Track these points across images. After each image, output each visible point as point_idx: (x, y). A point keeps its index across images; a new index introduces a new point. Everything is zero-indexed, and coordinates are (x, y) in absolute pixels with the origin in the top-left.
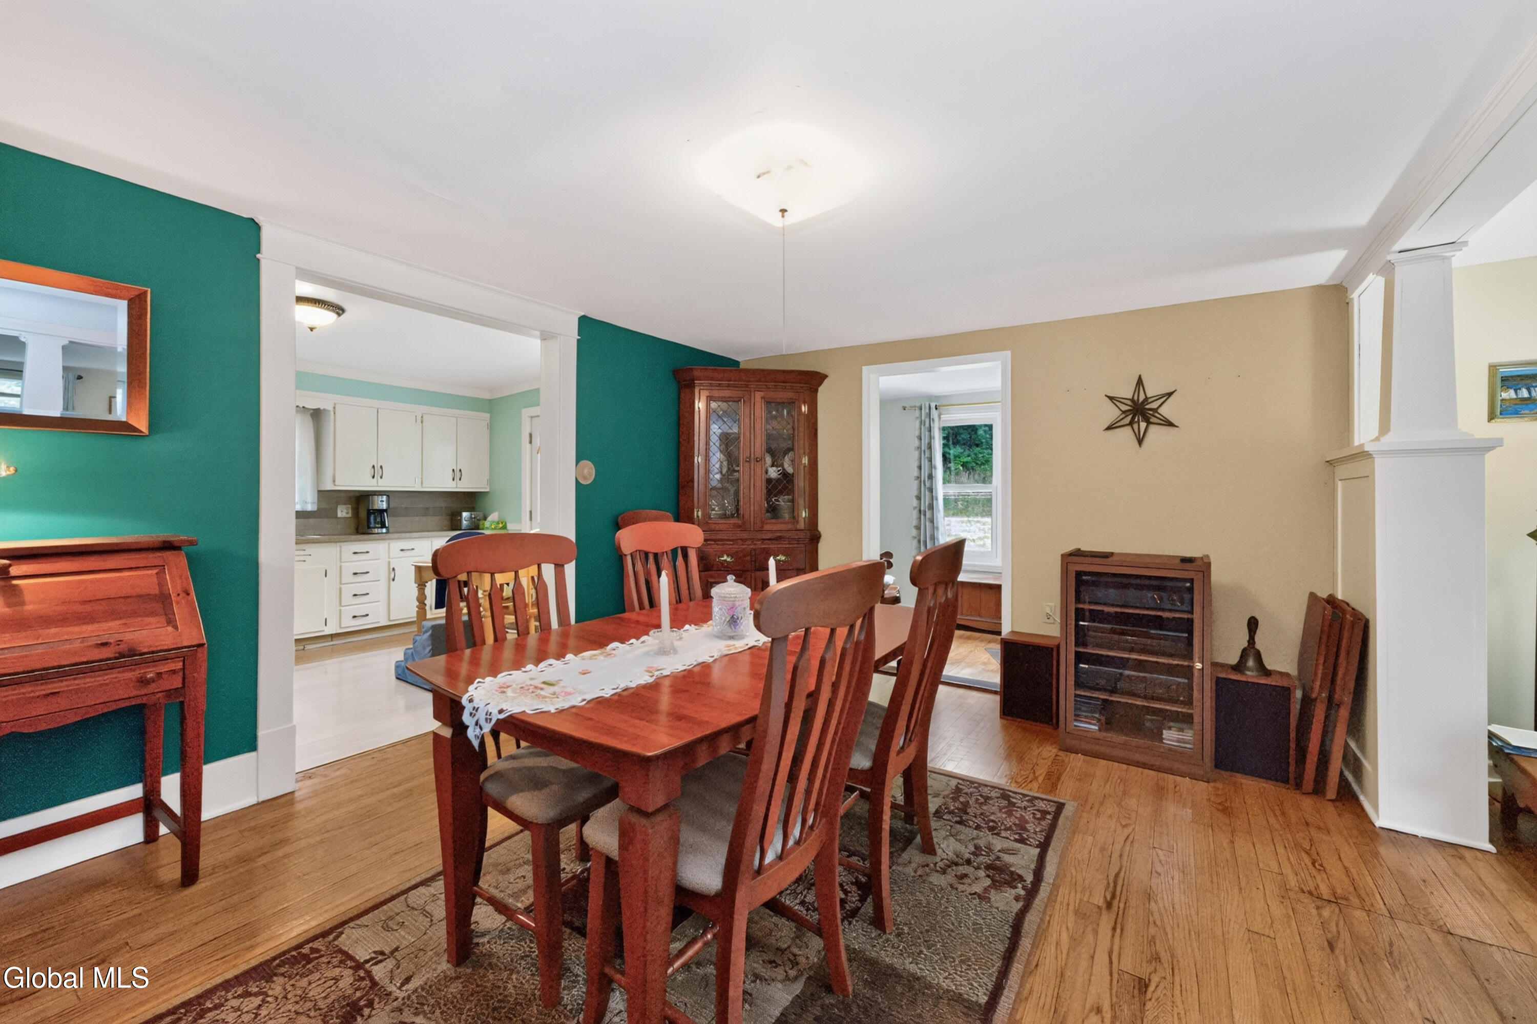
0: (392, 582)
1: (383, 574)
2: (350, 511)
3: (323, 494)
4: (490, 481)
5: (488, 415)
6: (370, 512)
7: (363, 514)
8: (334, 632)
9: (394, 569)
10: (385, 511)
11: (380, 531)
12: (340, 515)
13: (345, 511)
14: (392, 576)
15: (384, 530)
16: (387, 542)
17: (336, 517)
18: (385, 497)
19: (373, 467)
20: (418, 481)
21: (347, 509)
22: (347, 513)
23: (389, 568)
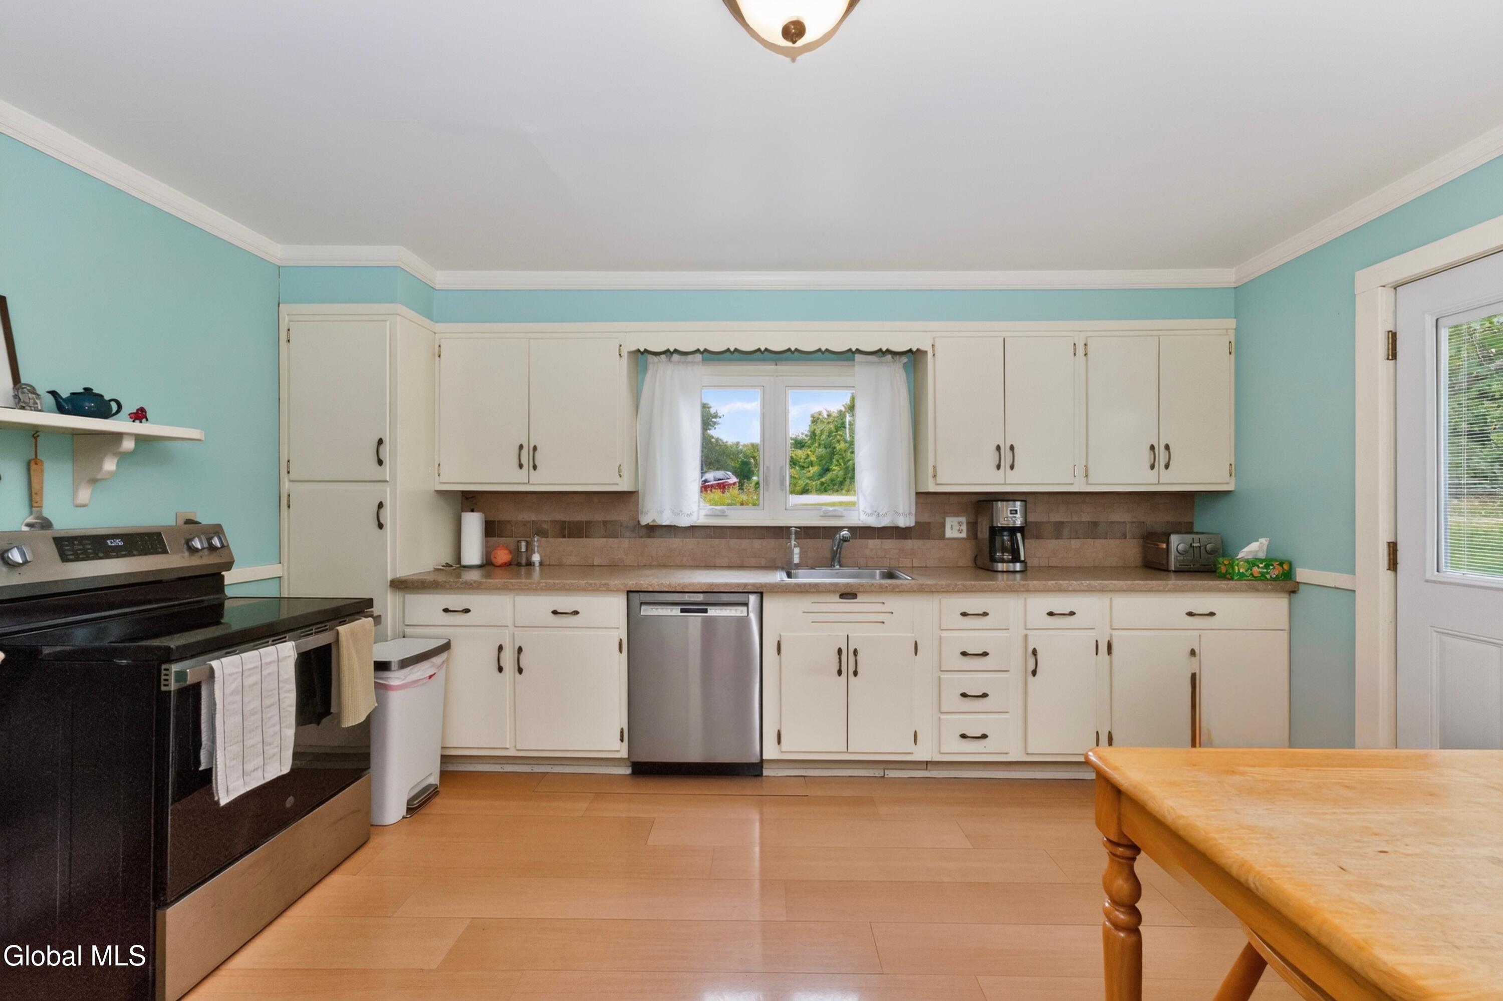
0: (1030, 677)
1: (1017, 661)
2: (964, 527)
3: (924, 498)
4: (1235, 470)
5: (1232, 323)
6: (995, 531)
7: (984, 533)
8: (929, 759)
9: (1034, 652)
10: (1021, 529)
11: (1011, 566)
12: (949, 533)
13: (956, 527)
14: (1031, 667)
15: (1018, 566)
16: (1022, 596)
17: (942, 537)
18: (1018, 503)
19: (998, 448)
20: (1079, 471)
21: (960, 523)
22: (960, 531)
23: (1026, 648)
